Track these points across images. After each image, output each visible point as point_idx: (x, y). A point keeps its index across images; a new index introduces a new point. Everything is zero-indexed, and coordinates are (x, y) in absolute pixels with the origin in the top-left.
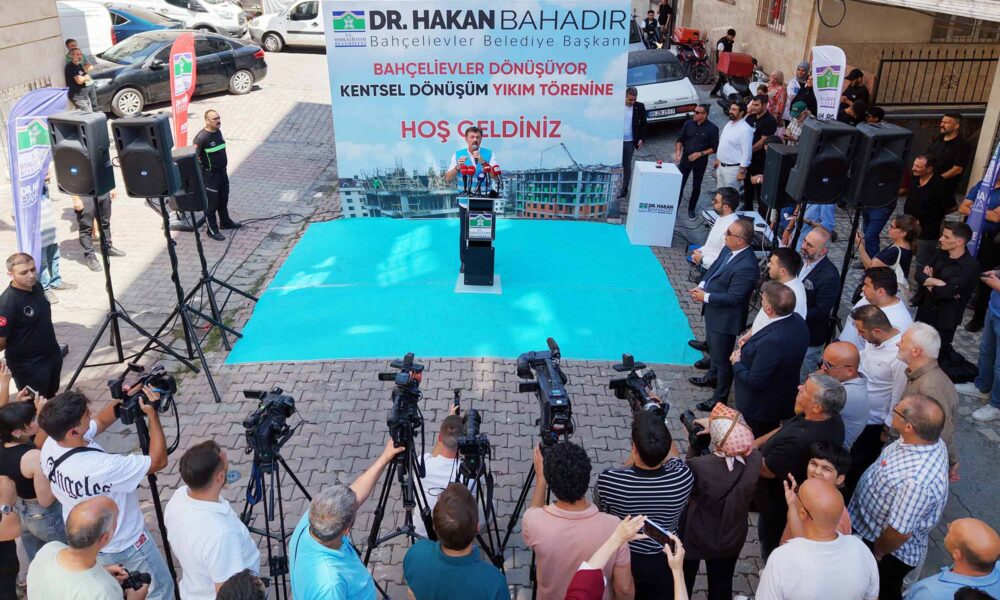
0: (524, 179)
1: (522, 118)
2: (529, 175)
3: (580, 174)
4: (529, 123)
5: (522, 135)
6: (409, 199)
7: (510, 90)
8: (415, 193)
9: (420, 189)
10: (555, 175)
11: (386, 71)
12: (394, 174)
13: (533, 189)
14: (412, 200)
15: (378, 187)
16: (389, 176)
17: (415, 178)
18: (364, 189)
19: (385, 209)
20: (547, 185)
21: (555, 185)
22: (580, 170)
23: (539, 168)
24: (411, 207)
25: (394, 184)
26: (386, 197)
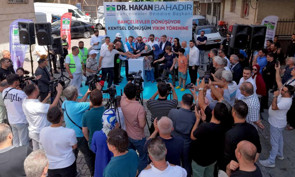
7: (157, 28)
11: (121, 23)
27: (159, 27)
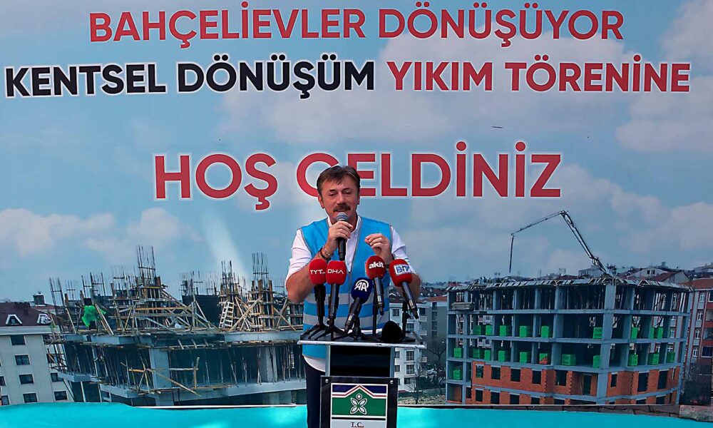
0: (466, 303)
1: (461, 146)
2: (479, 293)
3: (611, 292)
4: (478, 158)
5: (461, 192)
6: (170, 354)
8: (187, 339)
9: (198, 331)
10: (547, 293)
12: (134, 292)
13: (490, 330)
14: (177, 359)
15: (92, 325)
16: (122, 297)
17: (187, 300)
18: (57, 330)
19: (108, 381)
20: (525, 320)
21: (547, 320)
22: (609, 280)
23: (504, 274)
24: (177, 377)
25: (134, 316)
26: (111, 351)
27: (443, 65)
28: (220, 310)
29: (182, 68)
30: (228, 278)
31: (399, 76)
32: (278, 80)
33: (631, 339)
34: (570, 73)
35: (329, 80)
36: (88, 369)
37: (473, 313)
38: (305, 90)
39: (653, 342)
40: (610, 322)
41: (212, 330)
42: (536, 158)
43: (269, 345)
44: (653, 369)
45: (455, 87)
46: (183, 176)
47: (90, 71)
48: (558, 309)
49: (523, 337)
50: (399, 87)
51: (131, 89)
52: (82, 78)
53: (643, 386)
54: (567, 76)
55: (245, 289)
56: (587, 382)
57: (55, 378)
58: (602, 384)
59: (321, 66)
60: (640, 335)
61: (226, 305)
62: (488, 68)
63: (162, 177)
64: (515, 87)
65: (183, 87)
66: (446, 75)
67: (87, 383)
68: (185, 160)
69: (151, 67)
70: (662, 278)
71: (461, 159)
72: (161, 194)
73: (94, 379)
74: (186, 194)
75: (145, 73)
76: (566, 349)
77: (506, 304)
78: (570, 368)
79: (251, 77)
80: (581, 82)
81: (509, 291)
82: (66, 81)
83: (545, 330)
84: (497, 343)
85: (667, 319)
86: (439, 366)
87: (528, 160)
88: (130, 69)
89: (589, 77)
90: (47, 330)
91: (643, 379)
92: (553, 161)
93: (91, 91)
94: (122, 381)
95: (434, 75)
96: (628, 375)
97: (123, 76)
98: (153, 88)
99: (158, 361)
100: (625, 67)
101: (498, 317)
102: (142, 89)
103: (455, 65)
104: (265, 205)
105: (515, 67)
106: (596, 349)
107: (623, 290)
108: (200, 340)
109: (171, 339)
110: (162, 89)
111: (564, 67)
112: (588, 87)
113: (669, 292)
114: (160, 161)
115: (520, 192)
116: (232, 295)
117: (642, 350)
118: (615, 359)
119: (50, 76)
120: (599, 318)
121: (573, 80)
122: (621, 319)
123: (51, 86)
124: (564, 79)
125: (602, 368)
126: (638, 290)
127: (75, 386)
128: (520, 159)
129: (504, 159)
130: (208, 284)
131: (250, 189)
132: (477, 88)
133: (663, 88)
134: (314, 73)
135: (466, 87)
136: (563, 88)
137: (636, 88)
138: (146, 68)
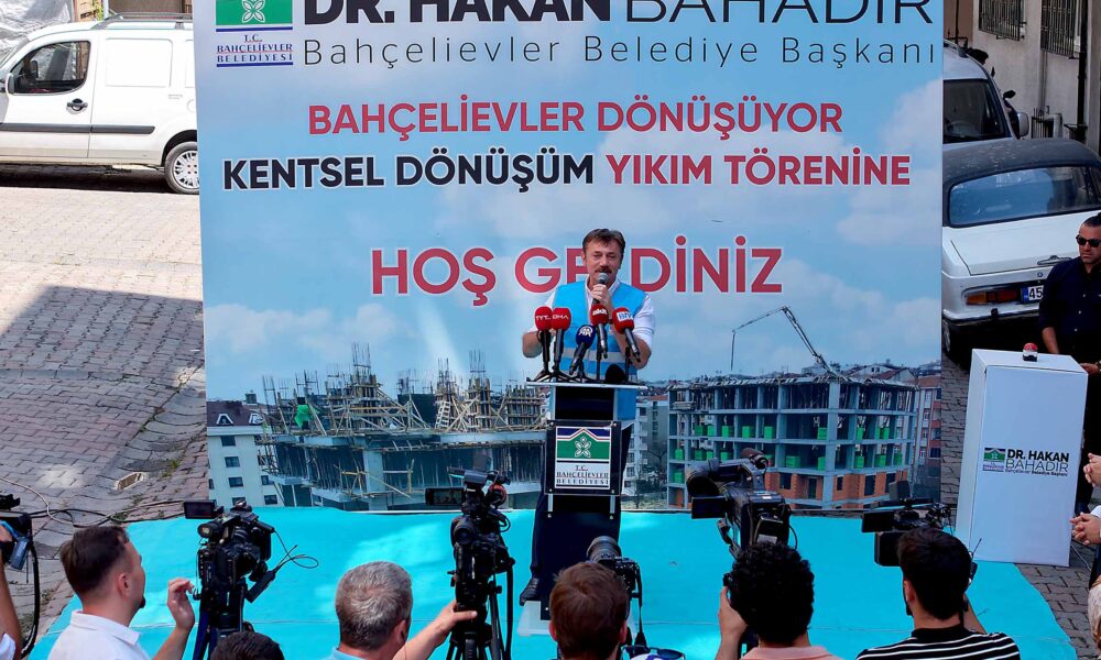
0: (687, 403)
1: (681, 240)
2: (701, 392)
3: (835, 391)
4: (698, 253)
5: (681, 287)
6: (384, 456)
7: (649, 170)
8: (402, 441)
9: (413, 431)
10: (770, 391)
11: (340, 125)
12: (349, 391)
13: (712, 430)
14: (391, 461)
15: (306, 426)
16: (336, 396)
17: (402, 399)
18: (269, 430)
19: (322, 484)
20: (748, 420)
21: (770, 420)
22: (833, 378)
23: (726, 373)
24: (390, 479)
25: (348, 416)
26: (323, 452)
27: (662, 158)
28: (435, 410)
29: (401, 161)
30: (444, 376)
31: (618, 169)
32: (497, 174)
33: (857, 439)
34: (789, 166)
35: (548, 174)
36: (300, 472)
37: (694, 415)
38: (523, 185)
39: (879, 443)
40: (834, 422)
41: (427, 431)
42: (756, 253)
43: (486, 446)
44: (879, 471)
45: (674, 181)
46: (400, 271)
47: (308, 163)
48: (782, 409)
49: (746, 439)
50: (618, 180)
51: (350, 182)
52: (300, 171)
53: (870, 490)
54: (786, 169)
55: (462, 388)
56: (812, 485)
57: (265, 481)
58: (828, 487)
59: (540, 159)
60: (865, 436)
61: (442, 404)
62: (707, 161)
63: (379, 271)
64: (735, 180)
65: (401, 181)
66: (665, 169)
67: (298, 487)
68: (402, 255)
69: (370, 160)
70: (887, 376)
71: (681, 254)
72: (378, 289)
73: (305, 482)
74: (403, 288)
75: (364, 166)
76: (791, 450)
77: (728, 403)
78: (794, 469)
79: (470, 170)
80: (800, 175)
81: (731, 390)
82: (282, 173)
83: (768, 430)
84: (719, 444)
85: (893, 418)
86: (660, 468)
87: (748, 254)
88: (349, 161)
89: (808, 170)
90: (258, 430)
91: (870, 481)
92: (773, 256)
93: (308, 183)
94: (334, 484)
95: (653, 169)
96: (855, 477)
97: (341, 169)
98: (372, 181)
99: (373, 464)
100: (845, 159)
101: (720, 417)
102: (360, 183)
103: (674, 159)
104: (483, 301)
105: (734, 160)
106: (821, 450)
107: (847, 389)
108: (415, 441)
109: (385, 440)
110: (381, 182)
111: (783, 160)
112: (808, 181)
113: (894, 390)
114: (377, 255)
115: (741, 287)
116: (449, 395)
117: (867, 451)
118: (841, 461)
119: (269, 169)
120: (824, 418)
121: (792, 173)
122: (846, 419)
123: (269, 179)
124: (783, 172)
125: (827, 469)
126: (863, 388)
127: (286, 490)
128: (741, 255)
129: (724, 254)
130: (425, 383)
131: (468, 285)
132: (696, 182)
133: (883, 181)
134: (533, 166)
135: (686, 181)
136: (782, 181)
137: (856, 181)
138: (365, 161)
